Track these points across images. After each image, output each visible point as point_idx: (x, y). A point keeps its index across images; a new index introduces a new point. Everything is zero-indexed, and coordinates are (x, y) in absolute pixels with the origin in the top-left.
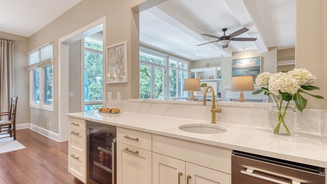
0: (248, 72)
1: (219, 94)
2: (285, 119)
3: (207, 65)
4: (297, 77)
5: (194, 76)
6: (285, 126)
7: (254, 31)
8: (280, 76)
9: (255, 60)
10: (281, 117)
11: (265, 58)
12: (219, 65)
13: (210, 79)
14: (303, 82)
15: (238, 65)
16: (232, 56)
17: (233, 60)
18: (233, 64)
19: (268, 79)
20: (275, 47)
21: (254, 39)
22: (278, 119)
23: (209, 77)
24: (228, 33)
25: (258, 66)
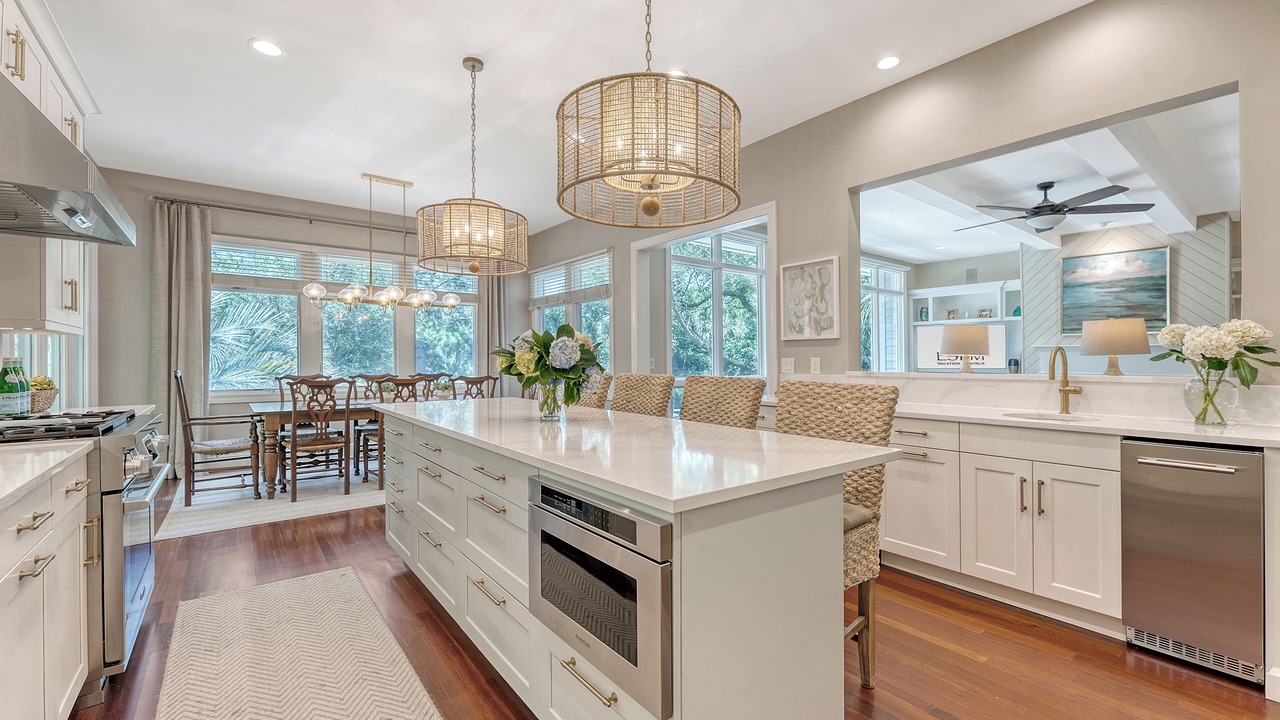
0: (1124, 295)
1: (1013, 362)
2: (1216, 400)
3: (968, 276)
4: (1235, 334)
5: (924, 310)
6: (1217, 411)
7: (1143, 186)
8: (1204, 333)
9: (1149, 256)
10: (1208, 397)
11: (1183, 251)
12: (1016, 275)
13: (981, 316)
14: (1245, 341)
15: (1082, 274)
16: (1062, 246)
17: (1063, 259)
18: (1064, 272)
19: (1183, 336)
20: (1224, 214)
21: (1146, 207)
22: (1203, 401)
23: (977, 313)
24: (1056, 196)
25: (1157, 274)
